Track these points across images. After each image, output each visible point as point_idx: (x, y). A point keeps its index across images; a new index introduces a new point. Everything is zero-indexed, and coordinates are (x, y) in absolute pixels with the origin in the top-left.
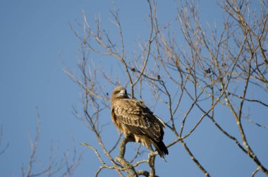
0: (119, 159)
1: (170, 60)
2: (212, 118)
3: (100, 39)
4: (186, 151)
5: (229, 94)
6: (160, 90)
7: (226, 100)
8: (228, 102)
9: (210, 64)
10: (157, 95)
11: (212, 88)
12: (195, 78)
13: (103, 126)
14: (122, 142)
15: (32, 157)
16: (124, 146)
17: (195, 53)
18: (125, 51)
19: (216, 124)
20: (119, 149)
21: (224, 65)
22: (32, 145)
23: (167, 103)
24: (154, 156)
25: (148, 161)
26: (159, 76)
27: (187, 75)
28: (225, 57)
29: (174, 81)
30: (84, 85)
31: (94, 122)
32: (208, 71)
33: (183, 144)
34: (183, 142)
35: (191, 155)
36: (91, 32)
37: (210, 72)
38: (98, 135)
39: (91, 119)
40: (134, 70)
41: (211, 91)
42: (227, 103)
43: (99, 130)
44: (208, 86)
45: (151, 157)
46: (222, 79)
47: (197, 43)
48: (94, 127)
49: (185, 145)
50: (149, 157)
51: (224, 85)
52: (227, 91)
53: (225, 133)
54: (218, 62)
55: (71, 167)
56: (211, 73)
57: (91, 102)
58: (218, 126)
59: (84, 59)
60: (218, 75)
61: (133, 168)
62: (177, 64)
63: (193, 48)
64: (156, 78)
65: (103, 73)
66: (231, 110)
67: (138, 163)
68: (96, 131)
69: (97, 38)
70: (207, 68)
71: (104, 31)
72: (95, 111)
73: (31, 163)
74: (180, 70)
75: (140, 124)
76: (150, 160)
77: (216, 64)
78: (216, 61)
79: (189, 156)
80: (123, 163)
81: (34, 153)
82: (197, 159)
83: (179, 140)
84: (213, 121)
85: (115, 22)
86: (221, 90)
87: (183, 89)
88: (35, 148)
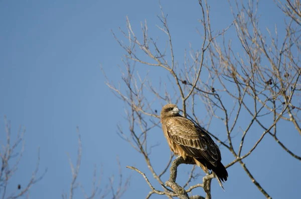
0: (170, 184)
1: (225, 71)
2: (274, 135)
3: (147, 48)
4: (246, 172)
5: (293, 108)
6: (215, 104)
7: (290, 115)
8: (292, 117)
9: (271, 75)
10: (212, 111)
11: (274, 102)
12: (254, 91)
13: (152, 147)
14: (173, 164)
15: (73, 183)
16: (175, 169)
17: (253, 63)
18: (175, 62)
19: (279, 142)
20: (170, 172)
21: (287, 76)
22: (73, 169)
23: (223, 119)
24: (210, 180)
25: (203, 185)
26: (213, 89)
27: (245, 87)
28: (288, 66)
29: (231, 95)
30: (130, 101)
31: (141, 143)
32: (270, 82)
33: (242, 165)
34: (242, 163)
35: (252, 177)
36: (137, 41)
37: (271, 83)
38: (147, 157)
39: (138, 139)
40: (185, 82)
41: (273, 105)
42: (291, 119)
43: (147, 152)
44: (269, 100)
45: (206, 180)
46: (284, 92)
47: (255, 51)
48: (141, 148)
49: (244, 166)
50: (204, 181)
51: (287, 98)
52: (290, 105)
53: (290, 152)
54: (279, 73)
55: (117, 193)
56: (273, 85)
57: (137, 120)
58: (282, 145)
59: (129, 72)
60: (281, 88)
61: (186, 194)
62: (233, 74)
63: (251, 57)
64: (211, 92)
65: (151, 87)
66: (296, 127)
67: (191, 187)
68: (144, 153)
69: (144, 48)
70: (268, 79)
71: (151, 39)
72: (143, 130)
73: (72, 189)
74: (237, 82)
75: (197, 146)
76: (205, 184)
77: (278, 75)
78: (277, 72)
79: (250, 178)
80: (174, 188)
81: (75, 178)
82: (258, 182)
83: (238, 160)
84: (276, 139)
85: (163, 29)
86: (284, 103)
87: (241, 103)
88: (77, 173)
